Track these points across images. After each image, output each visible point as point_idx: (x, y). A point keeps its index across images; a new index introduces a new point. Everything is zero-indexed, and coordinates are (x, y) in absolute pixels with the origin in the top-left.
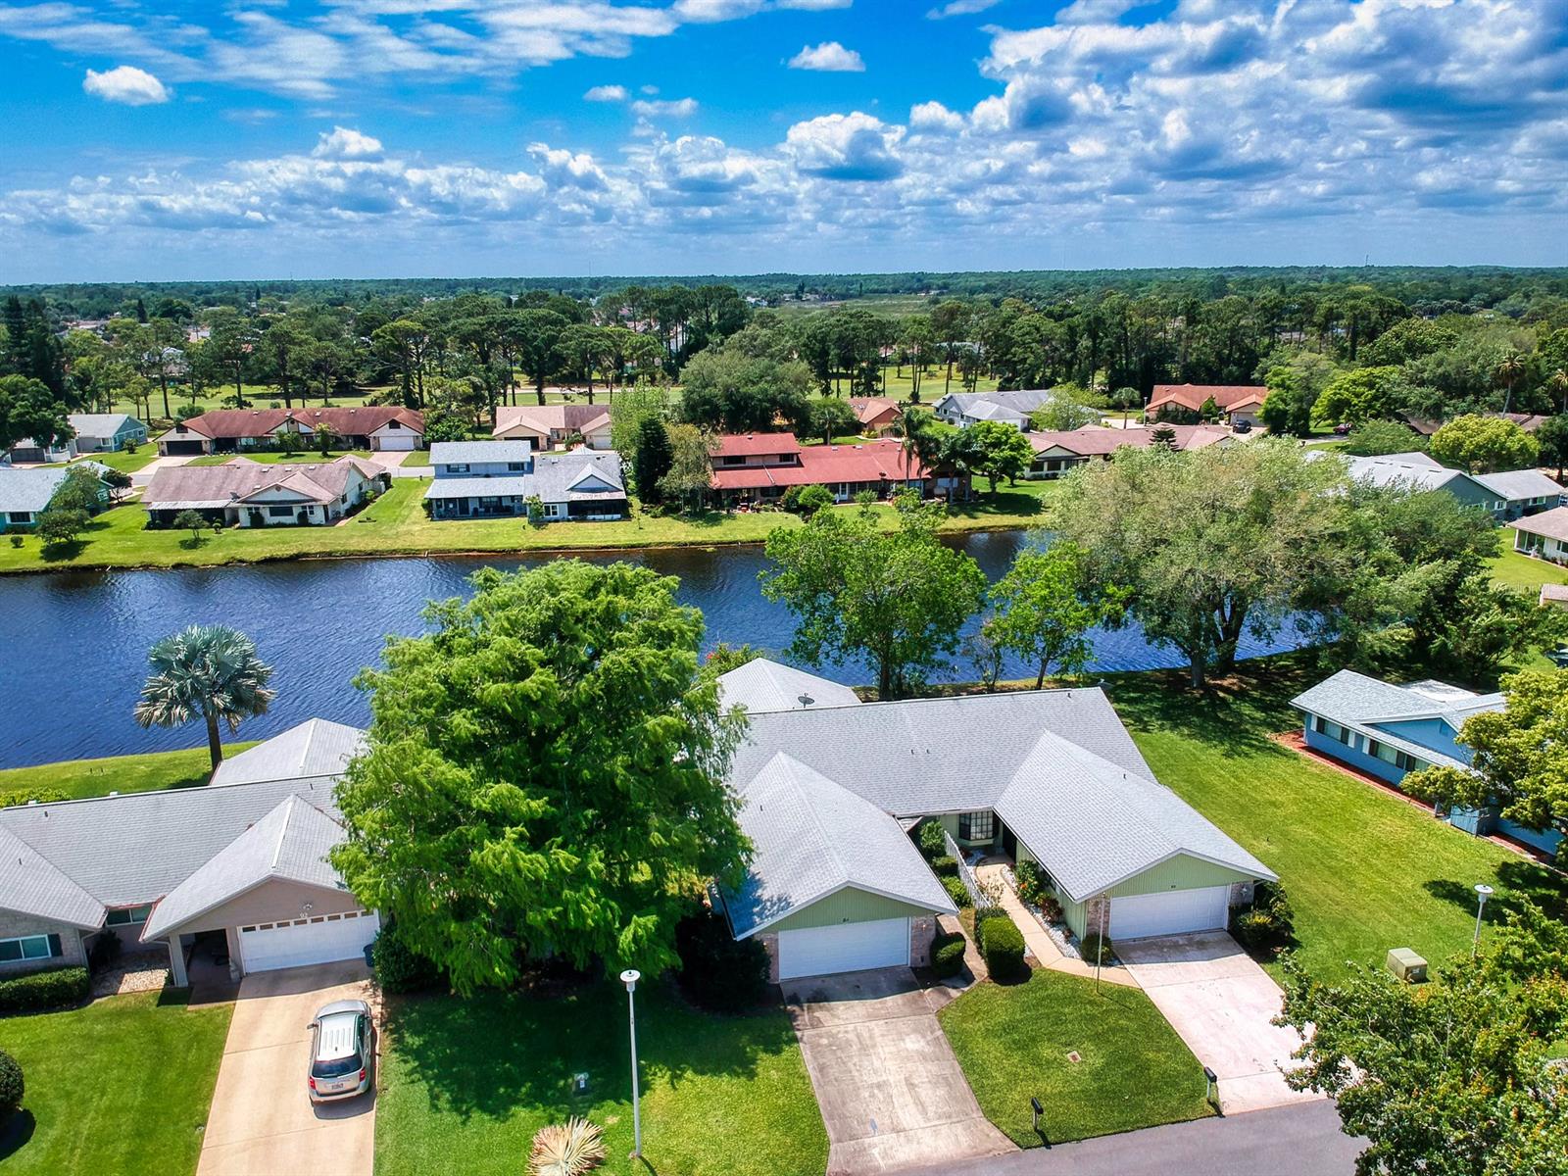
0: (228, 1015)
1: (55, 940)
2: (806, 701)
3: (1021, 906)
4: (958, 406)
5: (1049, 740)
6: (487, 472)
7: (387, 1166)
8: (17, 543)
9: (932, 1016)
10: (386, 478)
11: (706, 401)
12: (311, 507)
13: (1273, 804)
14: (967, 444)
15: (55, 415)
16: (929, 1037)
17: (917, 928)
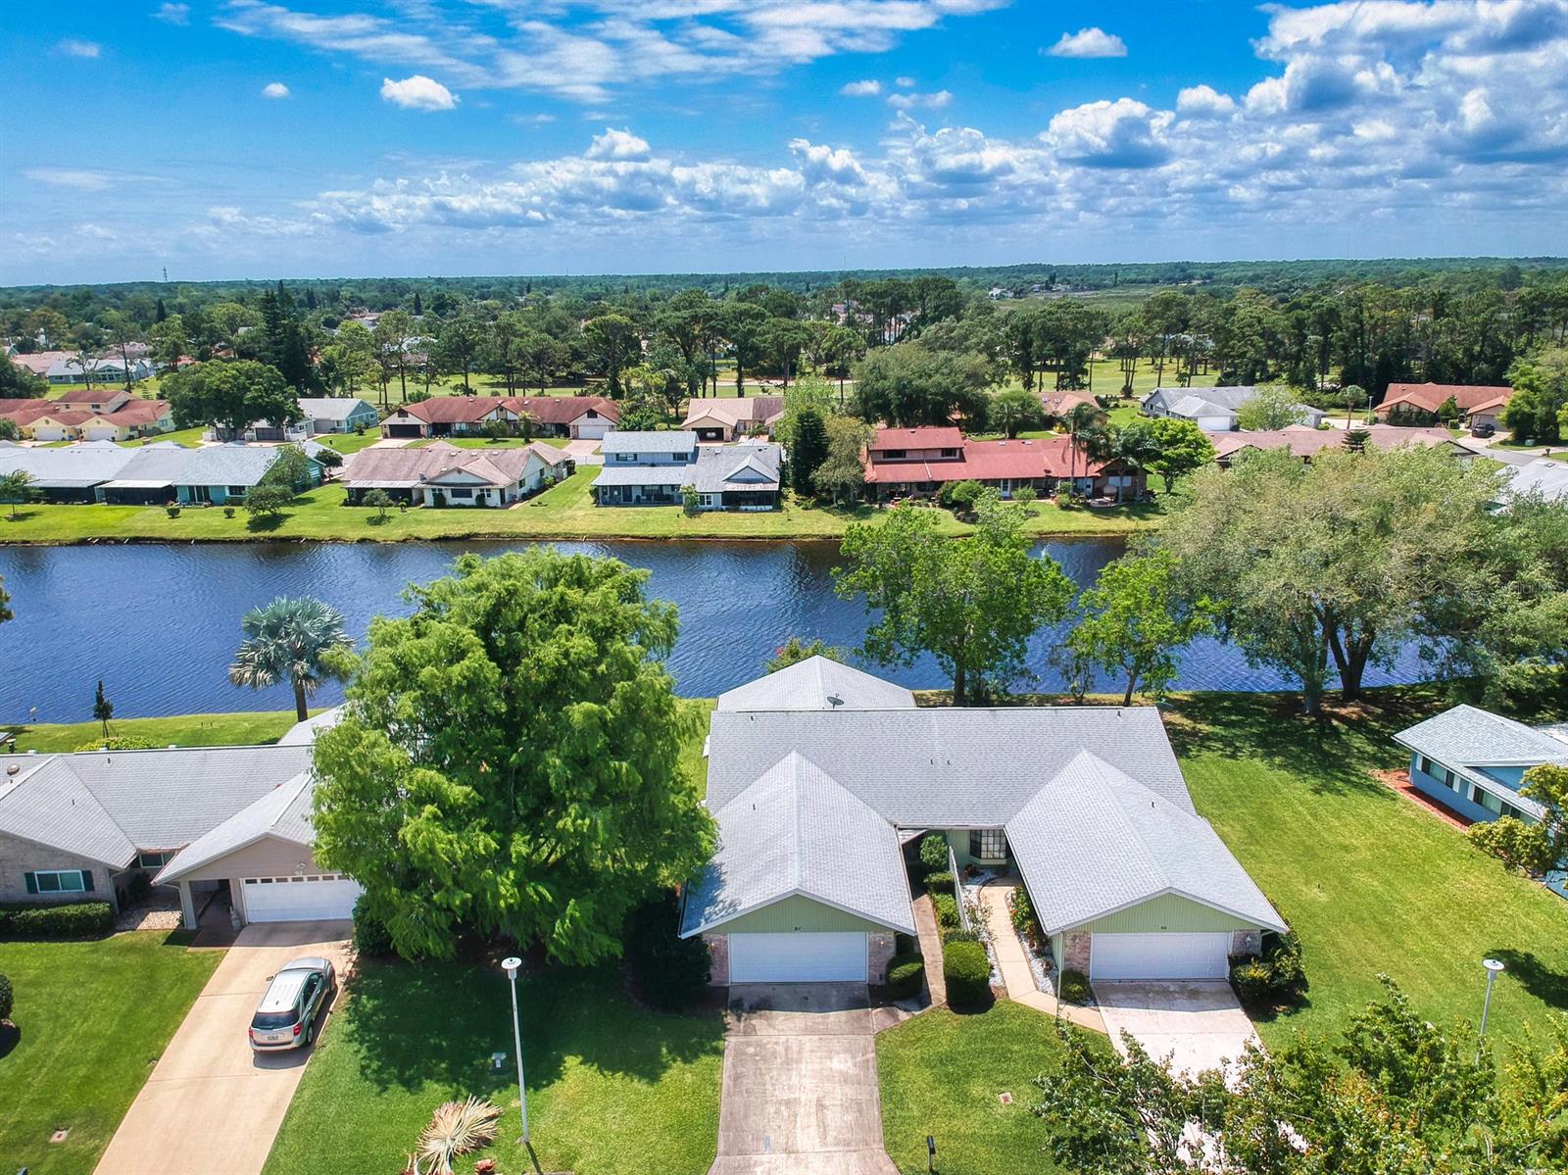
0: (217, 961)
1: (87, 875)
2: (836, 702)
3: (1013, 933)
4: (1164, 402)
5: (1084, 757)
6: (653, 461)
7: (294, 1121)
8: (229, 514)
9: (871, 1038)
10: (570, 467)
11: (881, 394)
12: (488, 490)
13: (1346, 848)
14: (1138, 442)
15: (286, 398)
16: (859, 1059)
17: (874, 944)
